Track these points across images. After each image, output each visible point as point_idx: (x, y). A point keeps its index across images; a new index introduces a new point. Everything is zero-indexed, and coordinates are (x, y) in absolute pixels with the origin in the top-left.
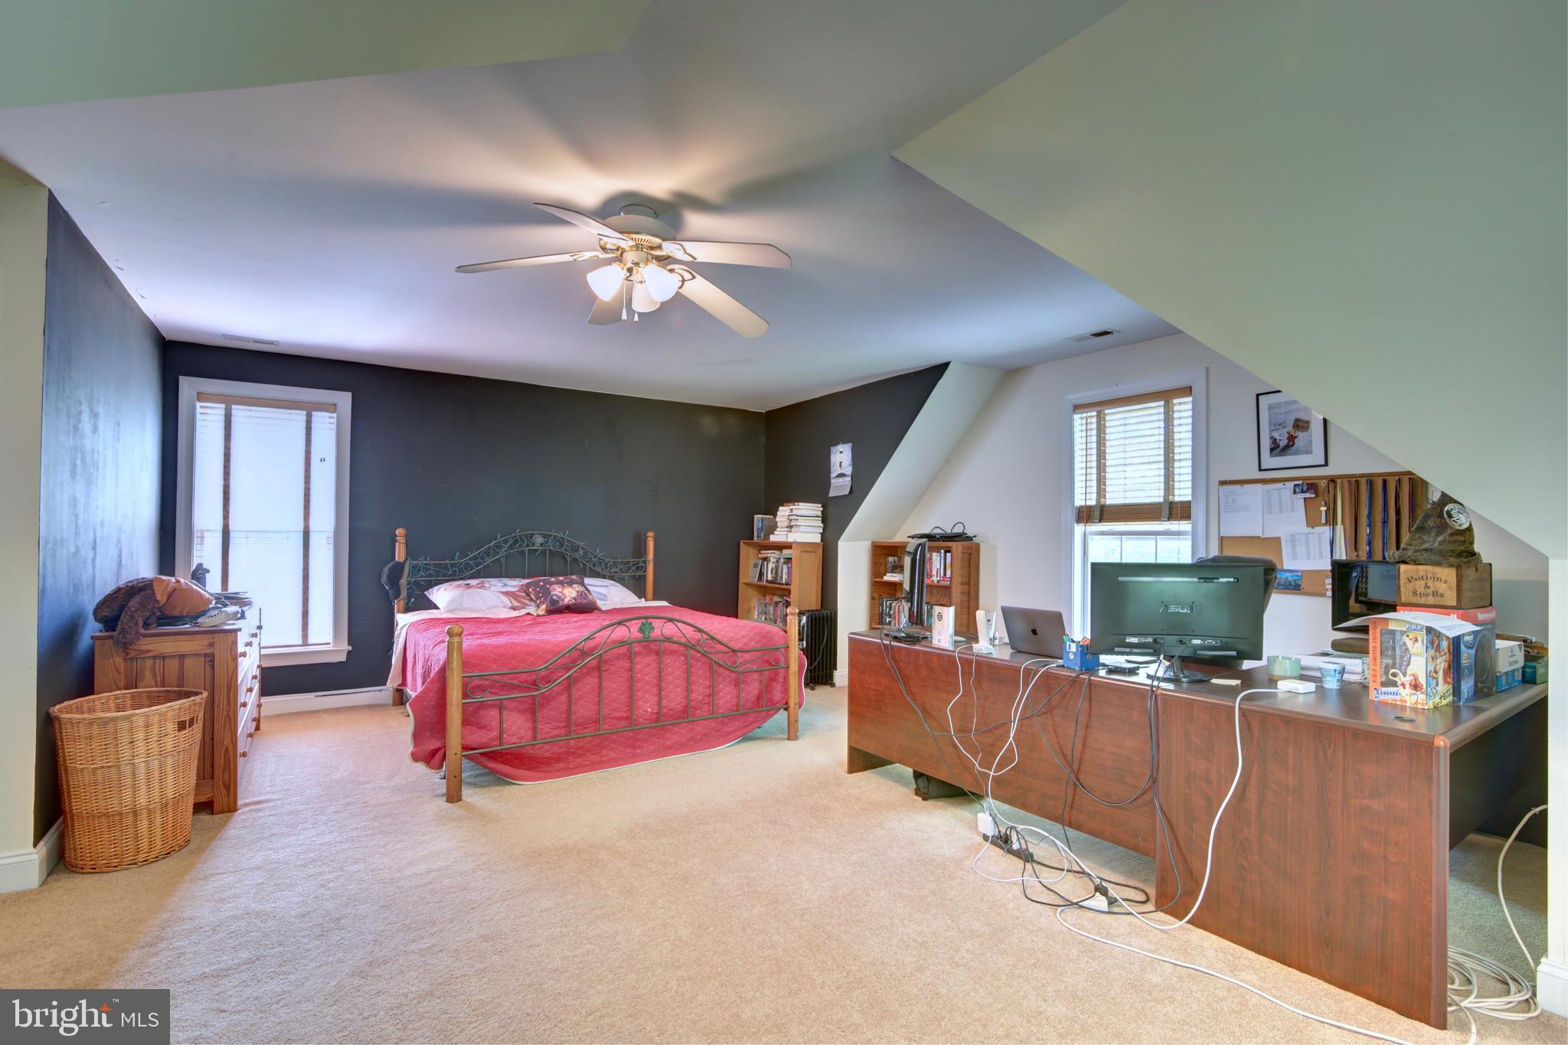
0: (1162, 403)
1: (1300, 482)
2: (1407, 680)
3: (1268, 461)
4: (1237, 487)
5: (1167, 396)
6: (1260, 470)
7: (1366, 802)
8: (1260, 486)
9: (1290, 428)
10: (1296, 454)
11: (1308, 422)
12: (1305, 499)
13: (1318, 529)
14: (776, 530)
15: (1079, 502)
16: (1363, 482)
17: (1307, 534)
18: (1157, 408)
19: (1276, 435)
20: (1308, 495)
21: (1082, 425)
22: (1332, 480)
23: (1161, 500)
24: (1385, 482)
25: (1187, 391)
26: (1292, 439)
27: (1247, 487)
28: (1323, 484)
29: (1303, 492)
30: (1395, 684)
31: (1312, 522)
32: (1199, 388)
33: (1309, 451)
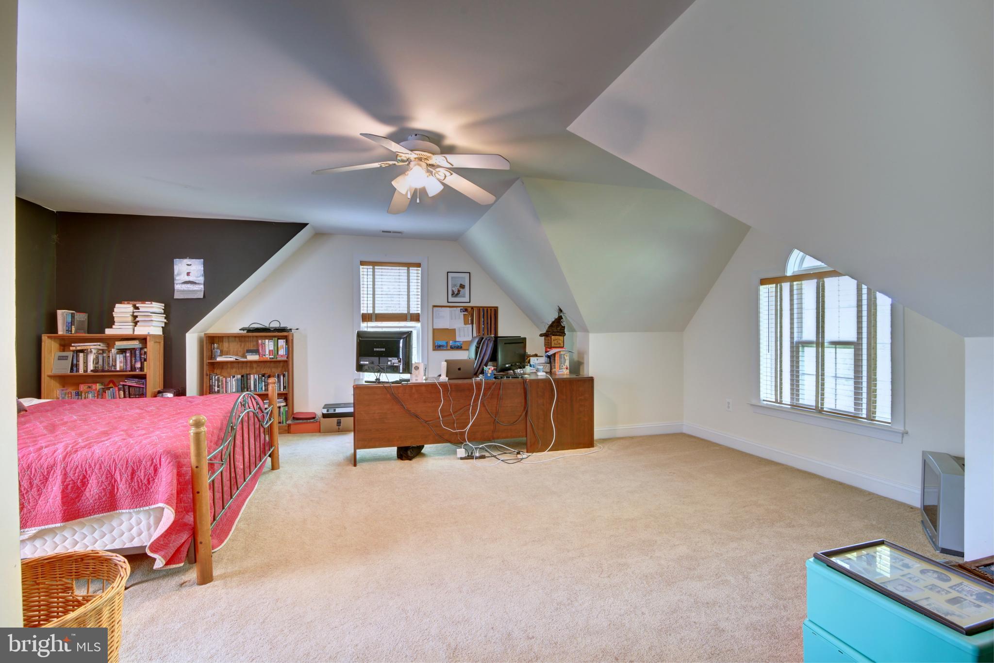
0: (406, 268)
1: (462, 308)
2: (565, 367)
3: (451, 299)
4: (440, 308)
5: (409, 265)
6: (448, 302)
7: (580, 398)
8: (448, 308)
9: (458, 287)
10: (460, 297)
11: (464, 286)
12: (464, 314)
13: (467, 326)
14: (114, 325)
15: (364, 311)
16: (481, 309)
17: (464, 327)
18: (403, 270)
19: (454, 289)
20: (465, 313)
21: (365, 272)
22: (472, 308)
23: (406, 312)
24: (487, 309)
25: (418, 265)
26: (459, 291)
27: (443, 308)
28: (469, 309)
29: (463, 312)
30: (562, 369)
31: (466, 323)
32: (424, 264)
33: (464, 297)
